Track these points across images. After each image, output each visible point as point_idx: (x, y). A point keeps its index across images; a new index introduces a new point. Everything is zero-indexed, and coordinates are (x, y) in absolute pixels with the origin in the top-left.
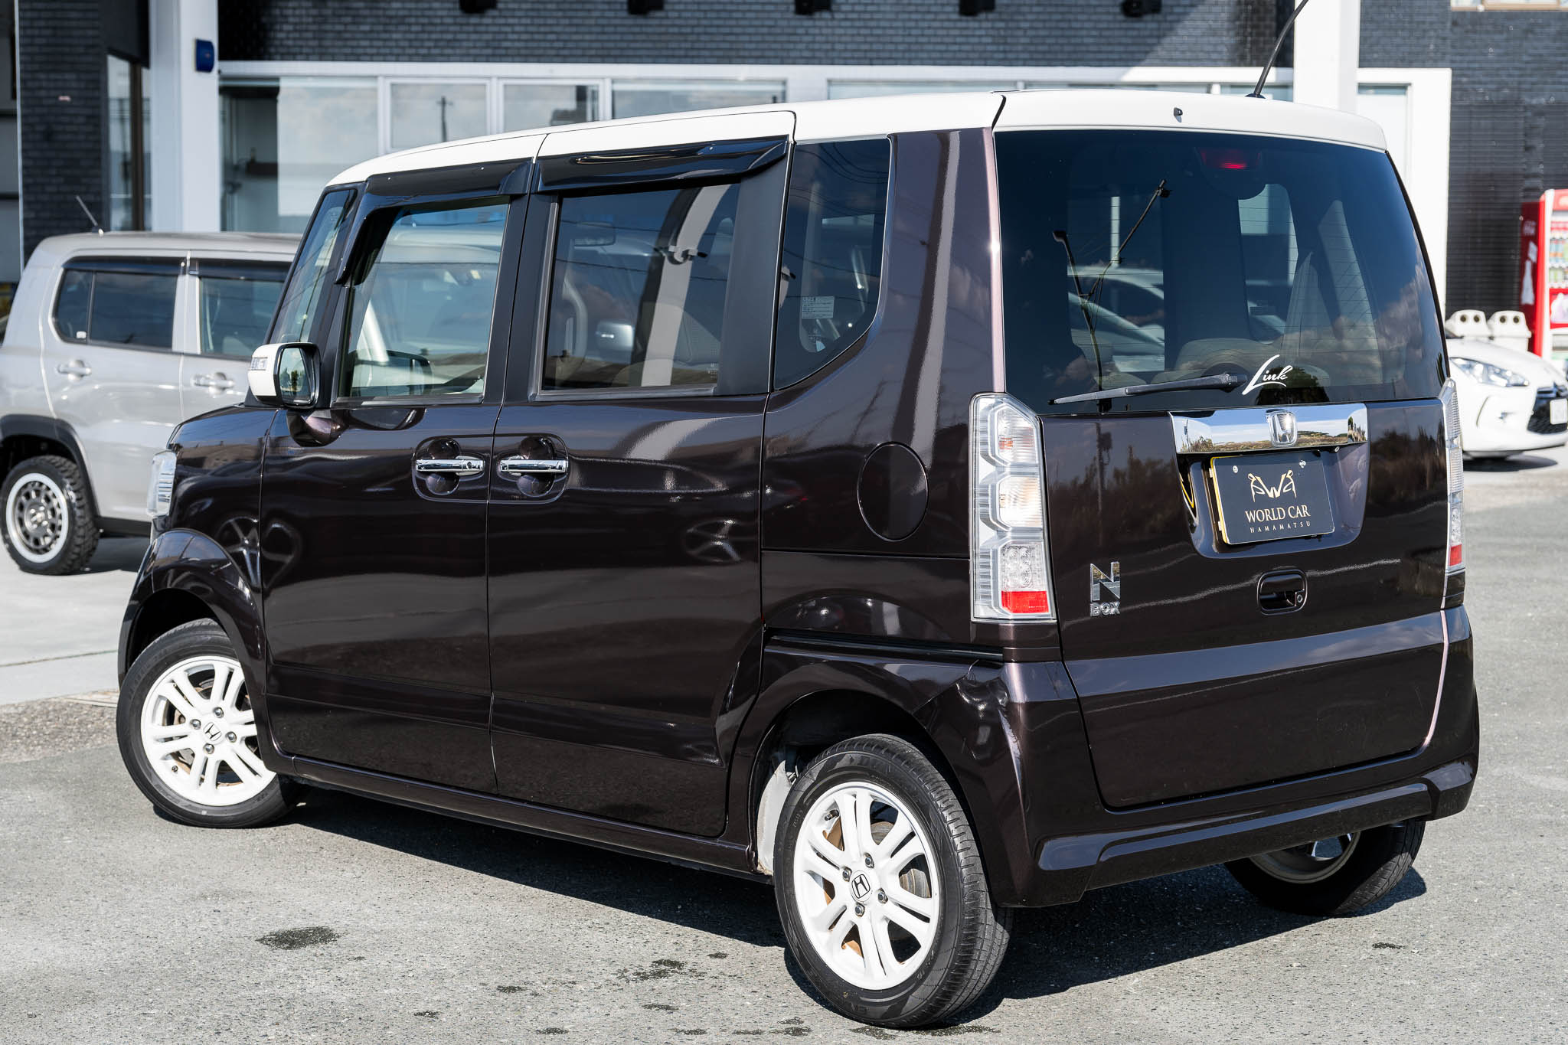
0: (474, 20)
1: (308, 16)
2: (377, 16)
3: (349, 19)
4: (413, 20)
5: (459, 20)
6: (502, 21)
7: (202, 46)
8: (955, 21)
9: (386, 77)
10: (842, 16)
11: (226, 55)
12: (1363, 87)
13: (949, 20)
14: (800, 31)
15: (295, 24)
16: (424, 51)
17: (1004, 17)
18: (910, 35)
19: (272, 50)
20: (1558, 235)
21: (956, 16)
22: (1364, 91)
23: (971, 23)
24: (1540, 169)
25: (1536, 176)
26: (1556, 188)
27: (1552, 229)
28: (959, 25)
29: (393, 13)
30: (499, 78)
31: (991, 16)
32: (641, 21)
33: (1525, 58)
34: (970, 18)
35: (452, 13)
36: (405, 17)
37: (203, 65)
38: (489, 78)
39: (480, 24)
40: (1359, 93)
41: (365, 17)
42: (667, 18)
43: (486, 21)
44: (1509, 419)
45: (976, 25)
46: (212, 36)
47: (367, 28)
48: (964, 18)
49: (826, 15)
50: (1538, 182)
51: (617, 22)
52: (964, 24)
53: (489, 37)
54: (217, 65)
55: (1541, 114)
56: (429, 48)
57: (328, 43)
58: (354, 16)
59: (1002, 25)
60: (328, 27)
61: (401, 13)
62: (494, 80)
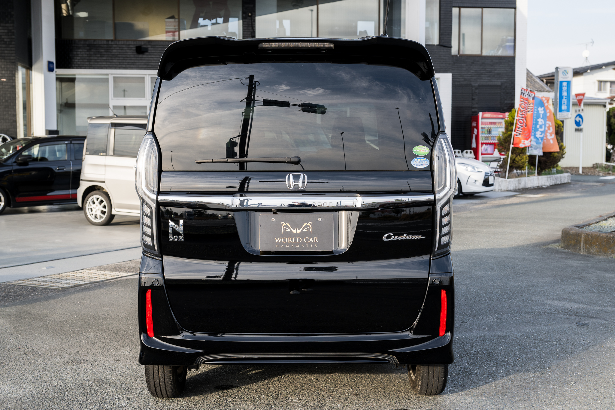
0: (141, 56)
1: (85, 54)
2: (108, 55)
3: (99, 55)
4: (120, 56)
5: (136, 56)
6: (150, 56)
7: (50, 63)
9: (112, 74)
11: (58, 67)
15: (81, 57)
16: (124, 66)
19: (74, 65)
20: (483, 126)
24: (476, 106)
25: (475, 108)
26: (482, 111)
27: (481, 124)
29: (114, 53)
30: (149, 75)
33: (472, 71)
35: (133, 54)
36: (118, 55)
37: (51, 70)
38: (146, 75)
41: (104, 55)
43: (144, 56)
44: (477, 182)
46: (54, 60)
47: (105, 58)
50: (476, 110)
53: (145, 61)
54: (55, 70)
55: (476, 89)
56: (126, 65)
57: (92, 63)
58: (101, 54)
60: (92, 58)
61: (116, 53)
62: (147, 76)
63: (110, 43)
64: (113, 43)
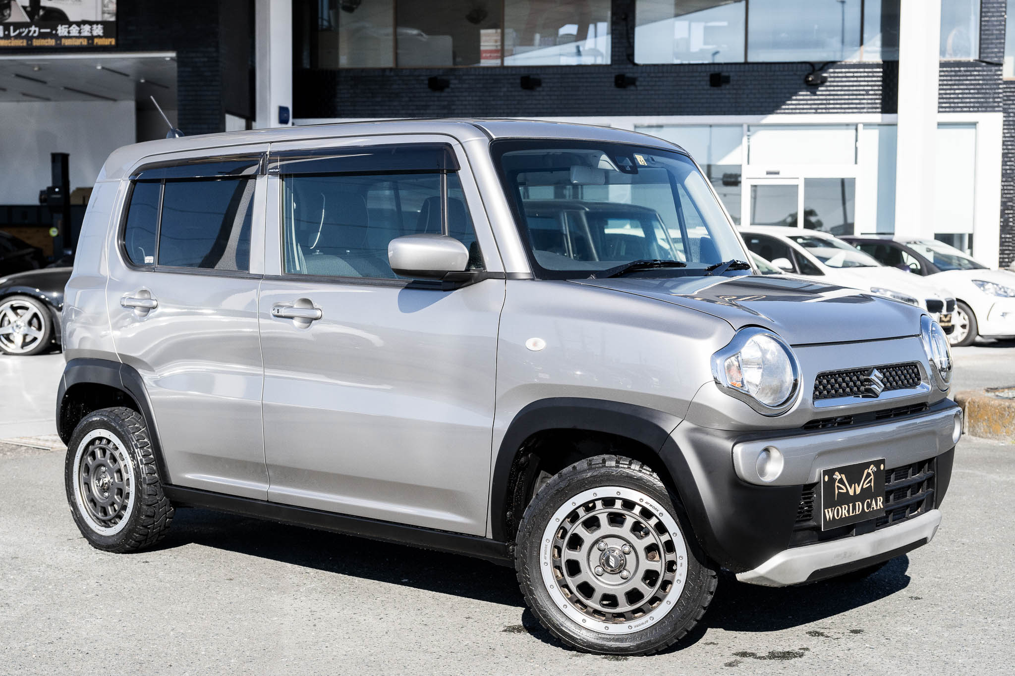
0: (437, 94)
1: (349, 93)
2: (385, 93)
3: (370, 95)
4: (404, 95)
5: (429, 94)
6: (452, 94)
7: (283, 110)
8: (708, 90)
10: (641, 88)
11: (297, 115)
12: (941, 125)
13: (704, 90)
14: (619, 97)
16: (410, 112)
17: (735, 87)
18: (681, 98)
21: (708, 87)
22: (940, 126)
23: (716, 91)
28: (709, 92)
29: (393, 91)
31: (728, 87)
32: (528, 92)
34: (715, 88)
35: (425, 90)
36: (400, 93)
37: (283, 121)
39: (441, 97)
40: (938, 128)
41: (378, 93)
42: (543, 91)
43: (443, 94)
44: (1007, 317)
45: (719, 92)
46: (289, 104)
47: (379, 99)
48: (712, 88)
49: (632, 88)
51: (516, 93)
52: (711, 92)
53: (446, 103)
54: (291, 120)
56: (413, 110)
58: (372, 93)
59: (734, 92)
60: (359, 99)
61: (397, 91)
63: (387, 73)
64: (392, 74)
